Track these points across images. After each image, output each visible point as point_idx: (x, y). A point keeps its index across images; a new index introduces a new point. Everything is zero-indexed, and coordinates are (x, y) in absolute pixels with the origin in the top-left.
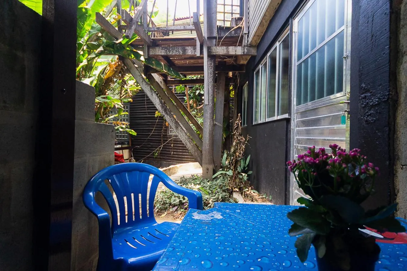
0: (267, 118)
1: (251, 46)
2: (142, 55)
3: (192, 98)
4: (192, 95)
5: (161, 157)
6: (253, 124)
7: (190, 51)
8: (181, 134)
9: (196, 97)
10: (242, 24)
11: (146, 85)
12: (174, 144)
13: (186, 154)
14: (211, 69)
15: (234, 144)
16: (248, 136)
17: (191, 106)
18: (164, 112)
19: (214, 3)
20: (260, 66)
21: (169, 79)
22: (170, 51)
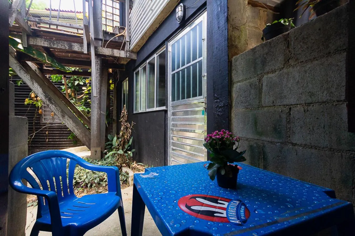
0: (147, 108)
1: (132, 52)
2: (20, 43)
3: (70, 88)
4: (70, 85)
5: (33, 145)
6: (134, 113)
7: (76, 47)
8: (68, 122)
9: (74, 87)
10: (125, 33)
11: (24, 73)
12: (49, 131)
13: (63, 140)
14: (98, 66)
15: (122, 129)
16: (133, 123)
17: (69, 95)
18: (48, 101)
19: (100, 10)
20: (140, 69)
21: (45, 68)
22: (54, 44)
